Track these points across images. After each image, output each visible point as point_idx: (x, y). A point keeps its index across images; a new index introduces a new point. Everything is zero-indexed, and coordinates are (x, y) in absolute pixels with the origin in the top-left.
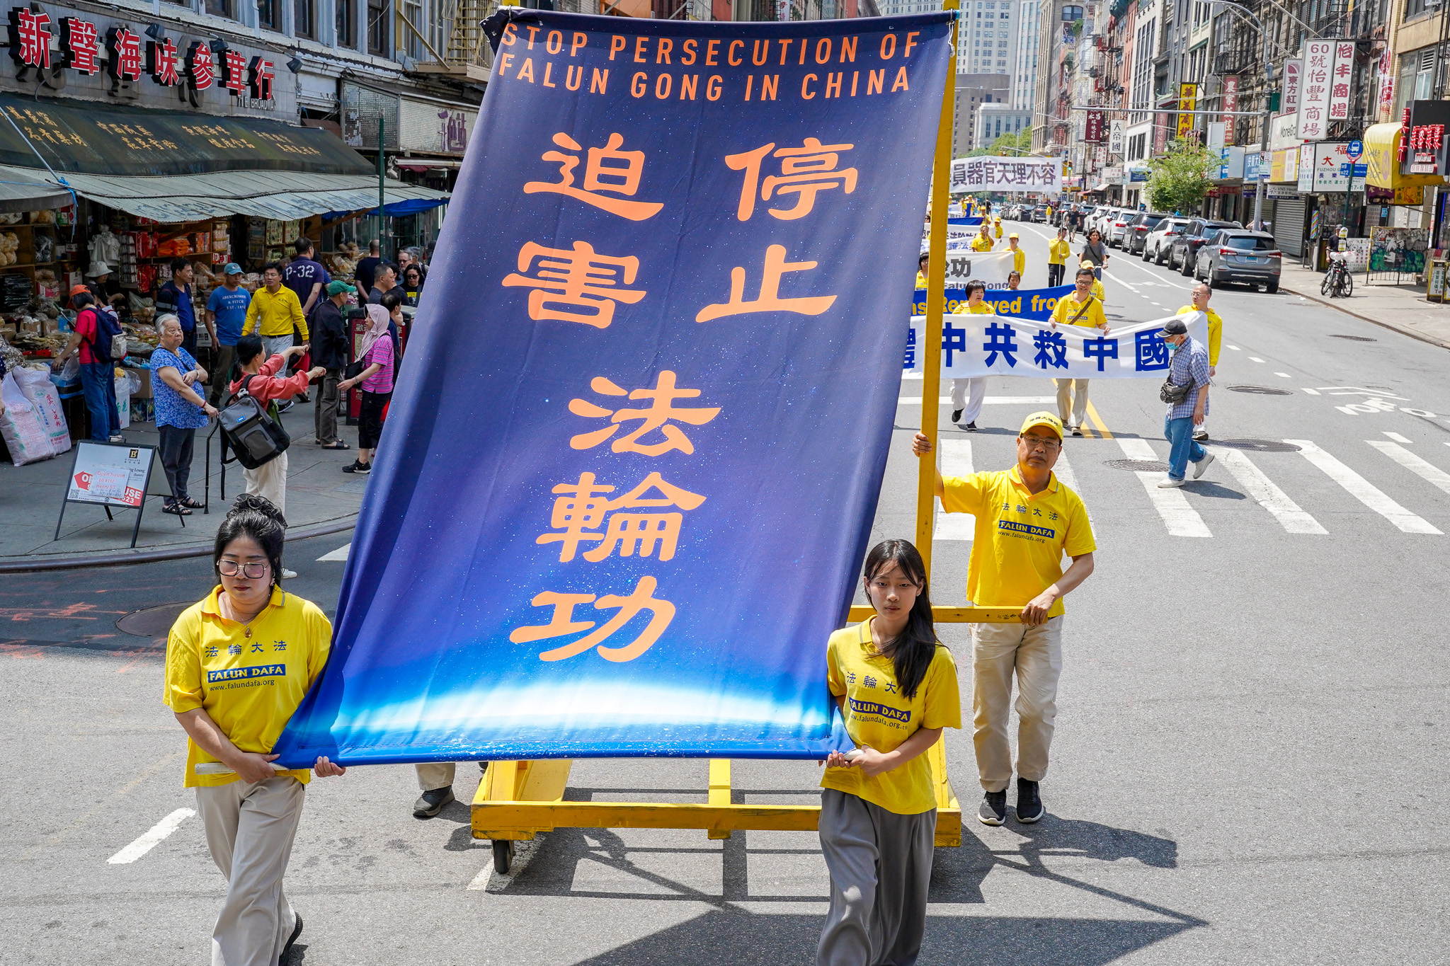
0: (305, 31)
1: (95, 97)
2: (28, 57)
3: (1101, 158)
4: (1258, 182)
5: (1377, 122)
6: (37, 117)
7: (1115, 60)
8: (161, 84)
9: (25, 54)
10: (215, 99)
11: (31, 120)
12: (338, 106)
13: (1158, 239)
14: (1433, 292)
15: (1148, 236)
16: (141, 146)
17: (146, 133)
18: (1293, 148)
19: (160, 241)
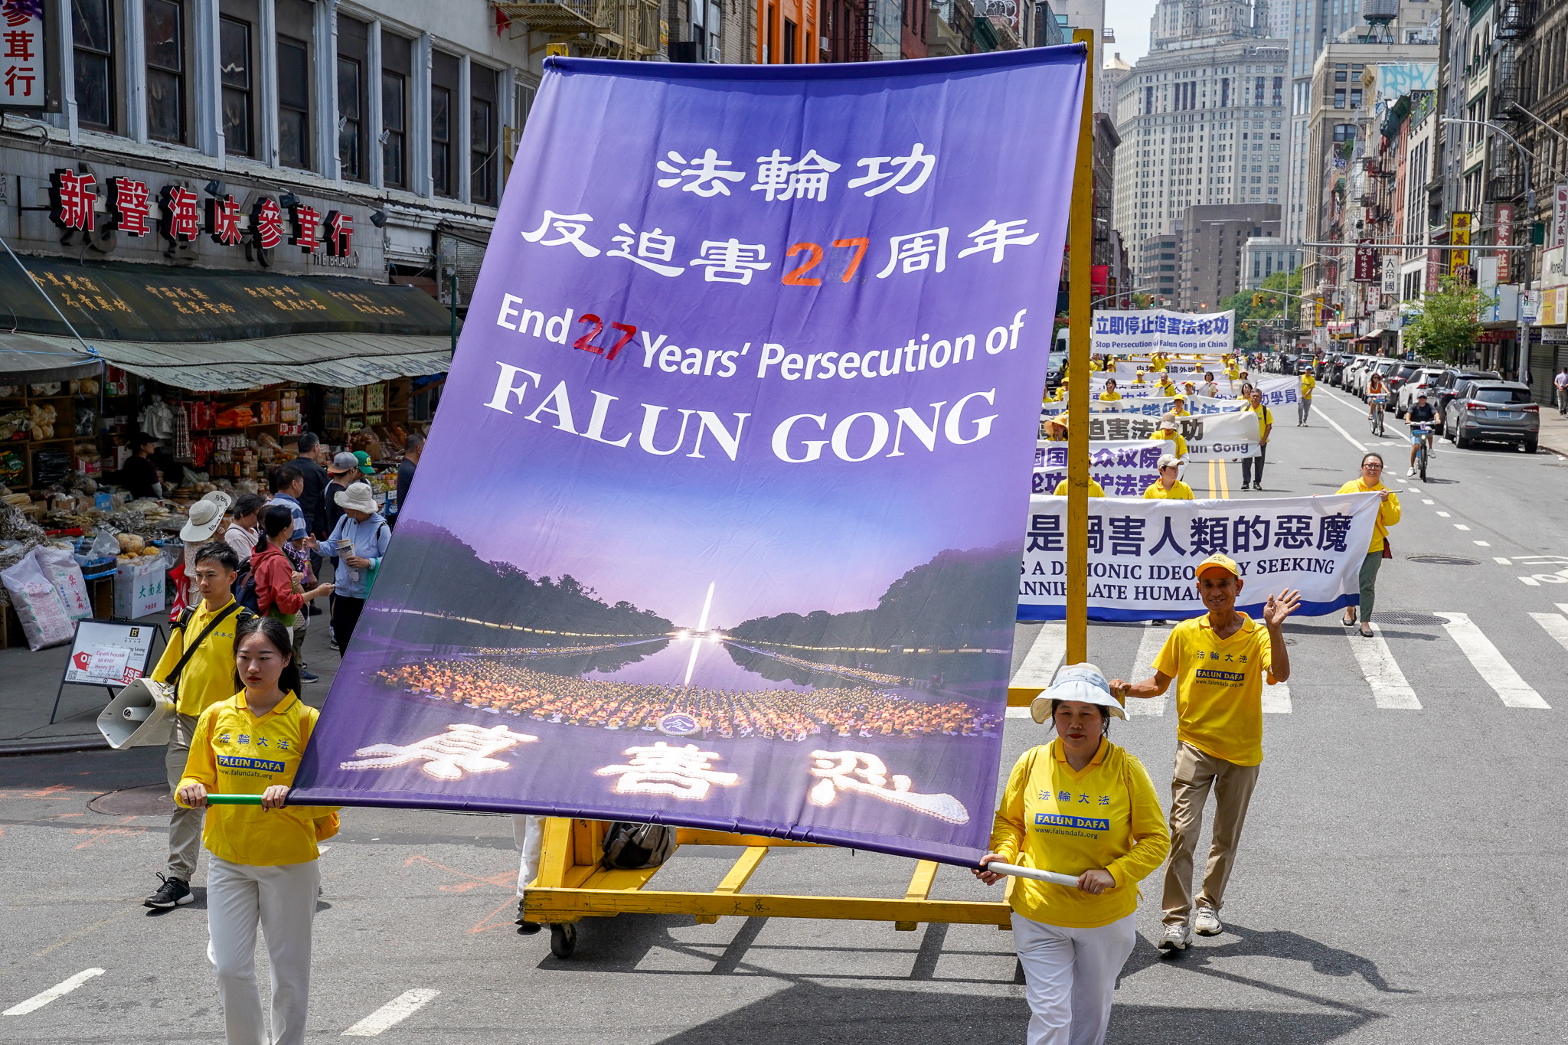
0: (397, 181)
1: (149, 258)
2: (70, 221)
3: (1373, 299)
4: (1523, 325)
6: (78, 282)
7: (1388, 187)
8: (222, 244)
9: (67, 217)
10: (288, 257)
11: (71, 286)
12: (433, 261)
16: (194, 310)
17: (201, 296)
18: (1563, 286)
19: (218, 411)
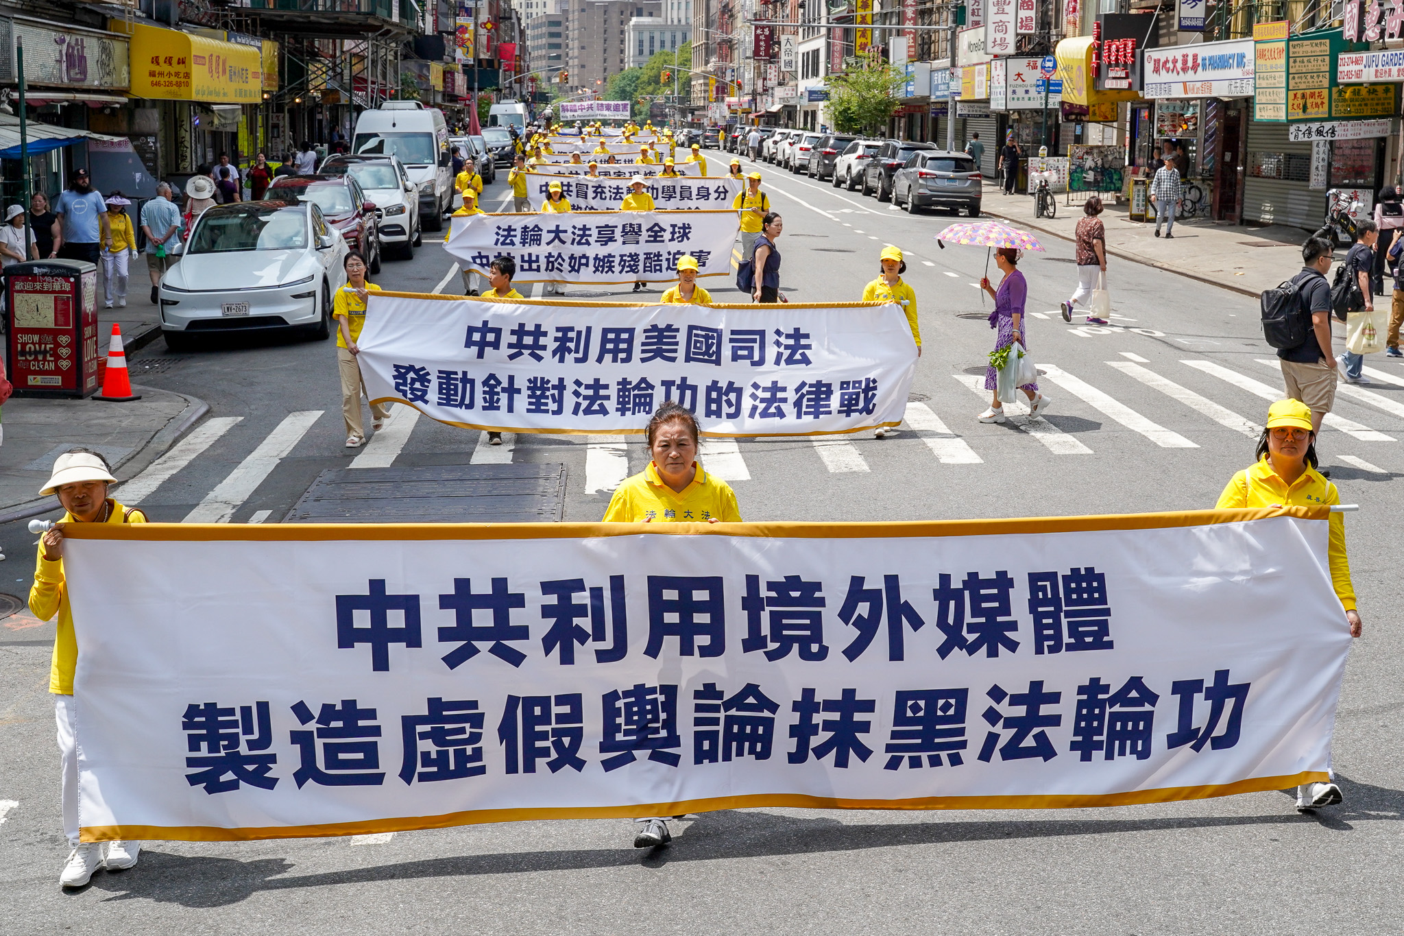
3: (772, 76)
4: (949, 100)
5: (1065, 36)
13: (848, 163)
14: (1135, 211)
15: (838, 160)
18: (982, 64)
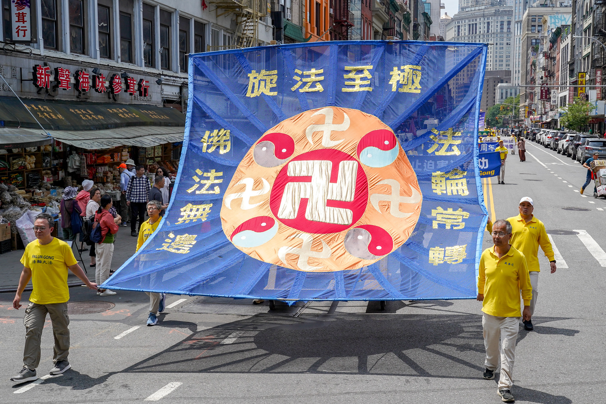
1: (71, 99)
3: (548, 107)
6: (44, 108)
7: (553, 63)
8: (99, 92)
9: (39, 83)
10: (124, 97)
11: (41, 110)
12: (180, 97)
16: (88, 118)
17: (91, 112)
19: (98, 157)
